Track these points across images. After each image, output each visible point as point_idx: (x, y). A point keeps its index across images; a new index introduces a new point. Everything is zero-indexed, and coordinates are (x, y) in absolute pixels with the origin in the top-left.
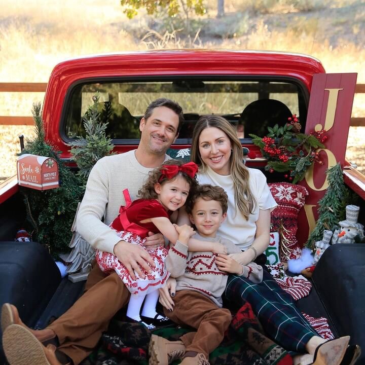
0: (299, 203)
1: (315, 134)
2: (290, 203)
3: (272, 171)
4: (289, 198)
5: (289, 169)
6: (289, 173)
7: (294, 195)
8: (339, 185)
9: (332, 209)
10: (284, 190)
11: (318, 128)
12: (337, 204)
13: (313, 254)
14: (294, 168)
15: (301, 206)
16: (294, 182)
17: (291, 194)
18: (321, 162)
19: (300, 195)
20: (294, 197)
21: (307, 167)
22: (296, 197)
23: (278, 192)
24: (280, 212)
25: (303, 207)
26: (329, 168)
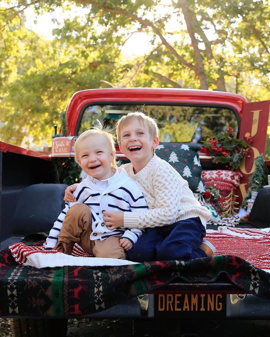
0: (236, 183)
1: (245, 139)
2: (230, 182)
3: (217, 163)
4: (229, 179)
5: (228, 161)
6: (228, 164)
7: (233, 178)
8: (262, 167)
9: (258, 181)
10: (226, 174)
11: (247, 135)
12: (261, 178)
13: (246, 210)
14: (232, 160)
15: (237, 185)
16: (233, 169)
17: (231, 176)
18: (249, 156)
19: (236, 177)
20: (232, 179)
21: (241, 160)
22: (234, 179)
23: (222, 174)
24: (224, 187)
25: (239, 186)
26: (255, 157)
